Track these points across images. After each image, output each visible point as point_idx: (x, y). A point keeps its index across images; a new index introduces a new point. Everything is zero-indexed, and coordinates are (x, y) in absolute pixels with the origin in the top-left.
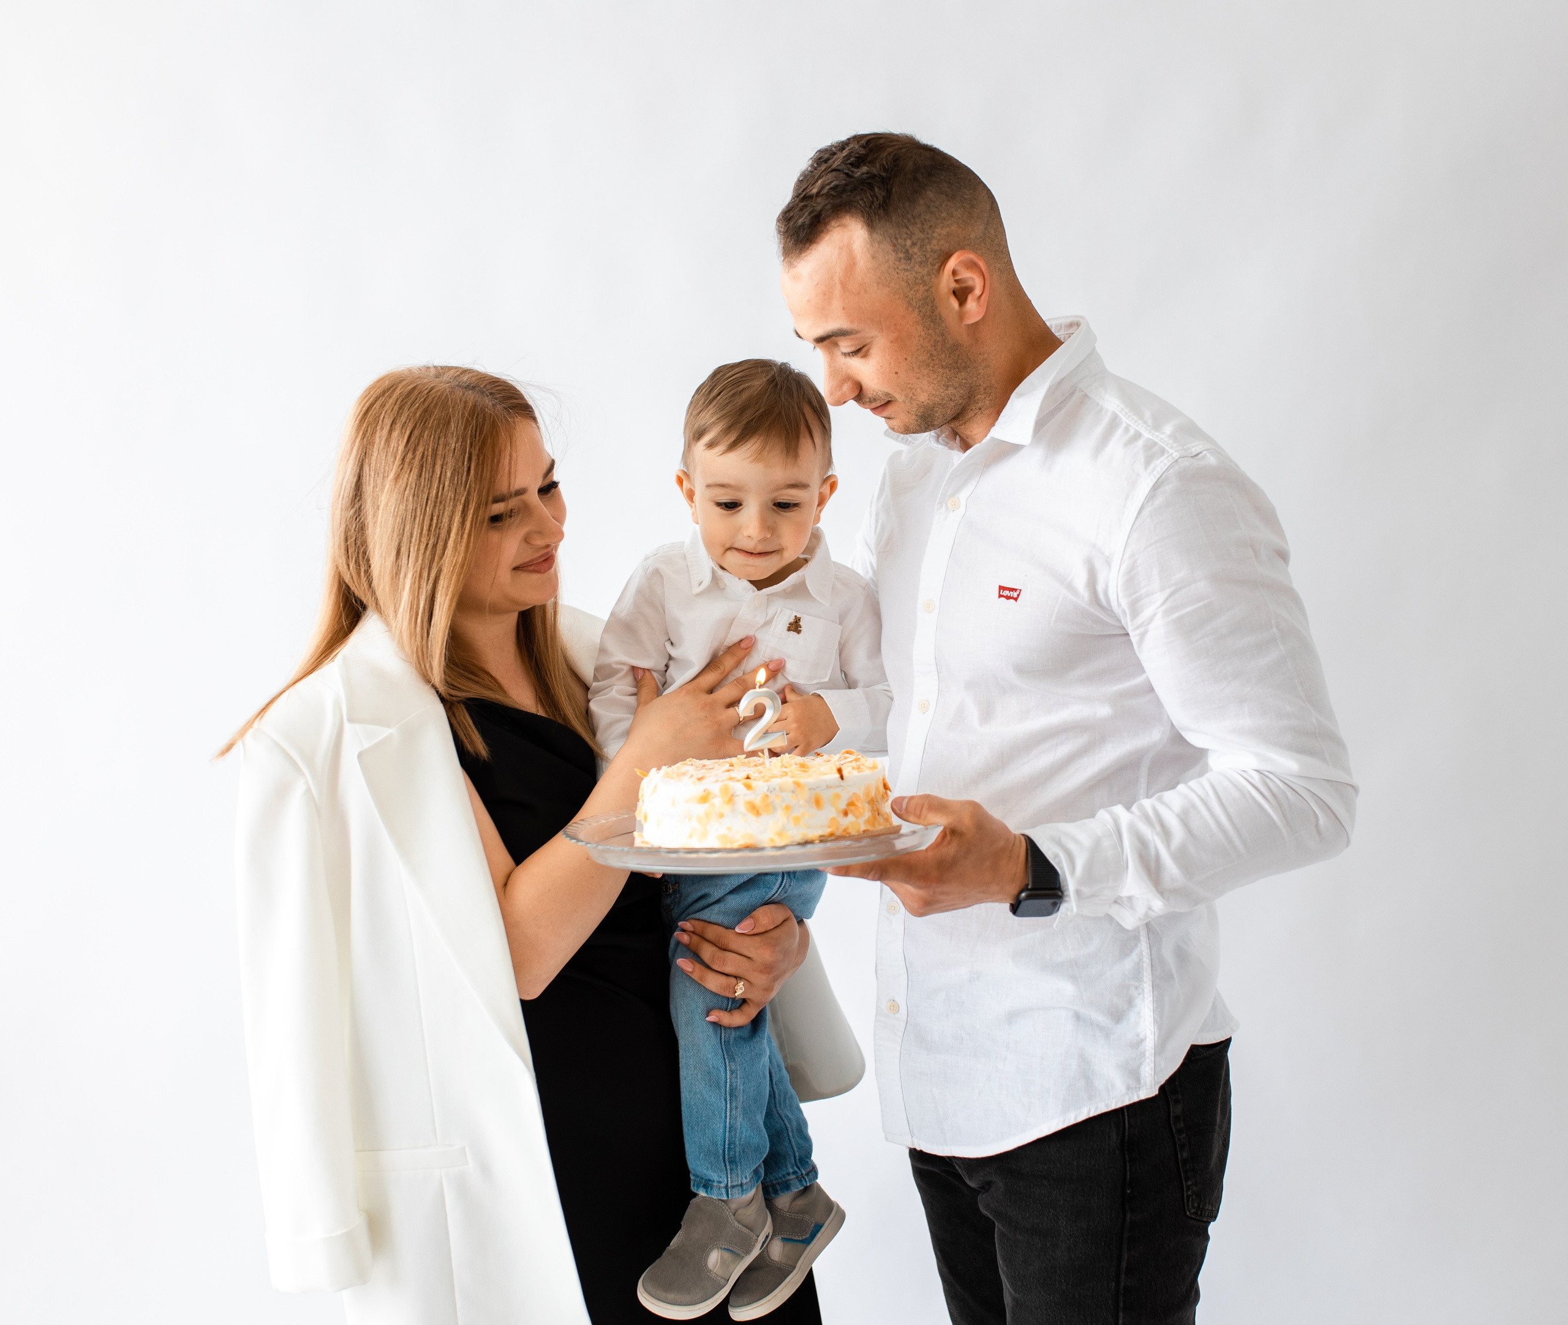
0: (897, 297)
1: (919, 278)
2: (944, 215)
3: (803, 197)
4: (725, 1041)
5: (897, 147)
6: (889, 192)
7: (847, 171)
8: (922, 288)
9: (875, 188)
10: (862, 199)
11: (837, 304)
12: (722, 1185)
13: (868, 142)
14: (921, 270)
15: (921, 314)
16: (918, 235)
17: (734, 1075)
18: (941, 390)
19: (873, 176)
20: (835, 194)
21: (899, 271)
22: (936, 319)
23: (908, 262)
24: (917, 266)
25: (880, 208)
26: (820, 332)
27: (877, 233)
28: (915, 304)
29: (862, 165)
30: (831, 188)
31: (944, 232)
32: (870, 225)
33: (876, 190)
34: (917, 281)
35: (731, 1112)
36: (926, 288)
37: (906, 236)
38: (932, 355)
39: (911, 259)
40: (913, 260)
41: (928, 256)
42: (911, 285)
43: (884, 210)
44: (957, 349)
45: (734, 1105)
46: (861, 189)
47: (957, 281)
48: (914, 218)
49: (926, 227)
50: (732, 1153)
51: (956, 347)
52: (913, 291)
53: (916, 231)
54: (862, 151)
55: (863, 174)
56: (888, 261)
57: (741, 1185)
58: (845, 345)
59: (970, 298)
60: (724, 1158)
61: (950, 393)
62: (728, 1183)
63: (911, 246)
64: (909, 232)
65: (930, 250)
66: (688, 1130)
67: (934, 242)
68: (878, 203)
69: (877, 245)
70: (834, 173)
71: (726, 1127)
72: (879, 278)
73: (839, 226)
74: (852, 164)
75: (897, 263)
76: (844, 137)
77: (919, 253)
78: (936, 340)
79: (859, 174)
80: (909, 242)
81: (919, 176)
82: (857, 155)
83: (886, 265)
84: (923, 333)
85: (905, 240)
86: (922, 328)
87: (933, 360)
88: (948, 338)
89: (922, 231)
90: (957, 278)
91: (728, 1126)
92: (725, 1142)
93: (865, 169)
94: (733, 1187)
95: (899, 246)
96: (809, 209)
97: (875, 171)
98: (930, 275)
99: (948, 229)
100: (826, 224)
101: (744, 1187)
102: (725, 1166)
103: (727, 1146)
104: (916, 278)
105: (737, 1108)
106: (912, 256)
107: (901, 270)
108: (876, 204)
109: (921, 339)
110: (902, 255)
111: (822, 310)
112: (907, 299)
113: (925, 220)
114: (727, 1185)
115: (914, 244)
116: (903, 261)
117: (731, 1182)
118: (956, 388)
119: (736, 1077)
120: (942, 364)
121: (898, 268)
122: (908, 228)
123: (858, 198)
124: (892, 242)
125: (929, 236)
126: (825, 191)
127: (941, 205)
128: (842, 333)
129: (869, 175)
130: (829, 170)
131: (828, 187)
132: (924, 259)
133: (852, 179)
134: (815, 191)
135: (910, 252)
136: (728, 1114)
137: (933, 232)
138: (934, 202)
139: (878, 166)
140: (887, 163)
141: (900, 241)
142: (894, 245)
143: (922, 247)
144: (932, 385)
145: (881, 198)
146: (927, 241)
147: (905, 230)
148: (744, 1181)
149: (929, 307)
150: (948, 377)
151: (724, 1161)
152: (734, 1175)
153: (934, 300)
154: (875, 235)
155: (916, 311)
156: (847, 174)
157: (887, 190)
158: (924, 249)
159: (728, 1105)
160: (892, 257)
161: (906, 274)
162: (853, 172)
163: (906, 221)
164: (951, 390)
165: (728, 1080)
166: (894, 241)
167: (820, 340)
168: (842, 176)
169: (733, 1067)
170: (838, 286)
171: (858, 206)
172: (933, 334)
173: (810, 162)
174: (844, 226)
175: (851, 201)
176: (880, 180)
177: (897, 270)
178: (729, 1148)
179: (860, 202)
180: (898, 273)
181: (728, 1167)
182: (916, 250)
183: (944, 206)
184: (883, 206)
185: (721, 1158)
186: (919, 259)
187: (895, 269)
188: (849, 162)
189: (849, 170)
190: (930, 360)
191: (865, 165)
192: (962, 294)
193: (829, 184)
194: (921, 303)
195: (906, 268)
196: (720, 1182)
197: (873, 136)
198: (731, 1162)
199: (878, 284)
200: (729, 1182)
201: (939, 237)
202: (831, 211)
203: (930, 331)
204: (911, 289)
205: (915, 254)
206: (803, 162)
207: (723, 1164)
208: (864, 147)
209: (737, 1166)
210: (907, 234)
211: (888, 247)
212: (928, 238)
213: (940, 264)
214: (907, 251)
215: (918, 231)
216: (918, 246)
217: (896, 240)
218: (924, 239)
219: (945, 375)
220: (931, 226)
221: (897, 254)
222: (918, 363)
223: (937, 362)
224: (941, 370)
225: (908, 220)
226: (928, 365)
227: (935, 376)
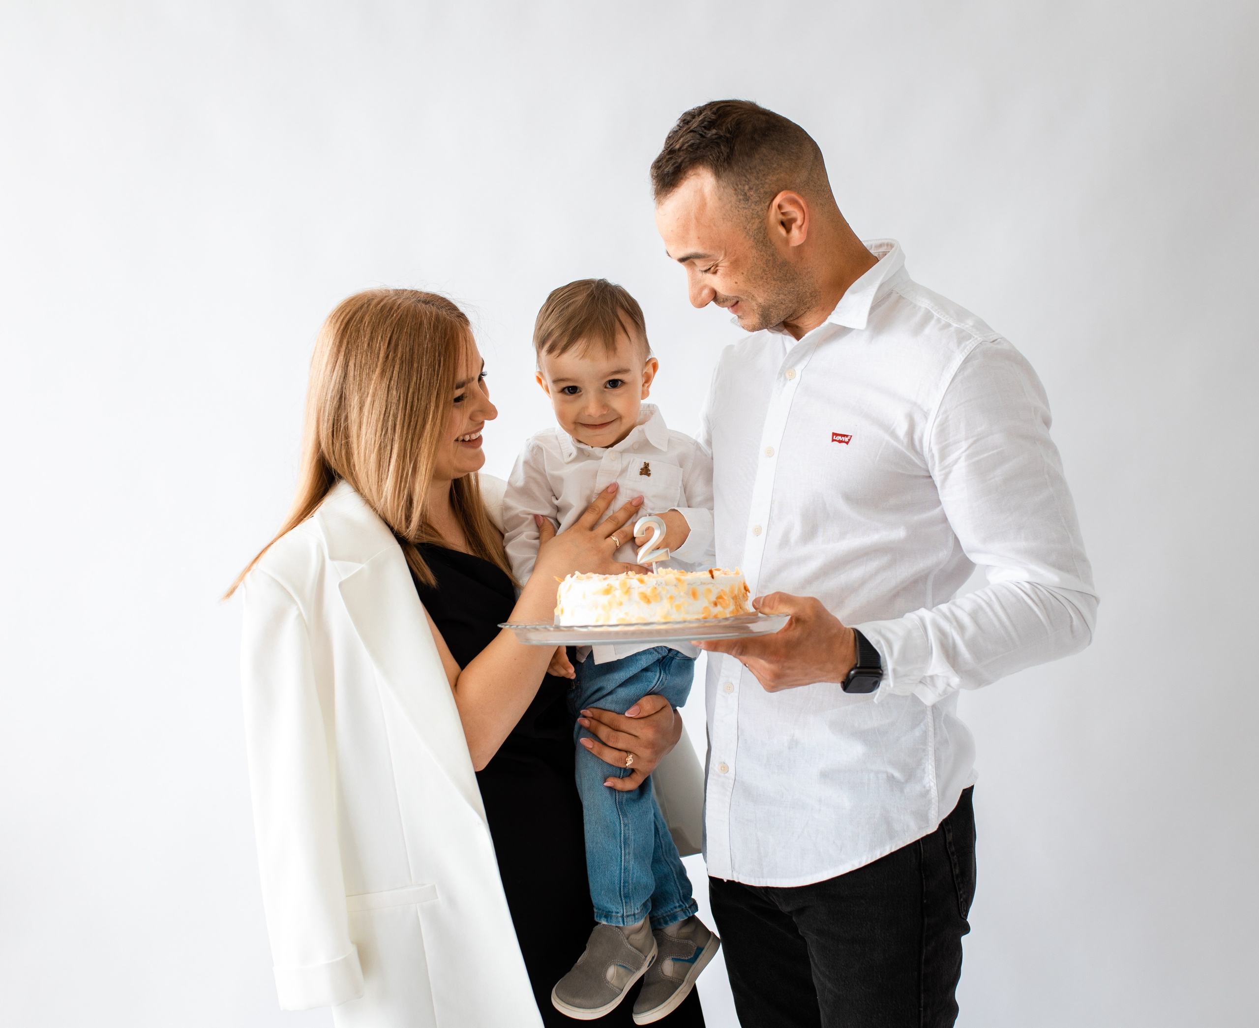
0: (738, 229)
1: (755, 213)
2: (775, 166)
3: (670, 152)
4: (619, 802)
5: (739, 113)
6: (732, 150)
7: (701, 133)
8: (757, 221)
9: (722, 145)
10: (711, 155)
11: (693, 234)
12: (619, 915)
13: (718, 109)
14: (756, 208)
15: (756, 241)
16: (754, 181)
17: (627, 828)
18: (774, 297)
19: (720, 137)
20: (691, 150)
21: (739, 209)
22: (767, 243)
23: (747, 202)
24: (753, 204)
25: (724, 161)
26: (682, 254)
27: (723, 181)
28: (751, 233)
29: (712, 128)
30: (689, 146)
31: (774, 178)
32: (717, 174)
33: (722, 147)
34: (753, 216)
35: (625, 857)
36: (760, 220)
37: (744, 182)
38: (764, 271)
39: (748, 200)
40: (750, 201)
41: (761, 197)
42: (749, 219)
43: (728, 163)
44: (786, 266)
45: (627, 851)
46: (711, 147)
47: (783, 214)
48: (751, 169)
49: (760, 175)
50: (626, 890)
51: (785, 263)
52: (750, 224)
53: (753, 179)
54: (713, 117)
55: (713, 135)
56: (731, 201)
57: (634, 915)
58: (700, 265)
59: (794, 226)
60: (620, 894)
61: (781, 298)
62: (623, 913)
63: (748, 190)
64: (747, 180)
65: (763, 192)
66: (592, 872)
67: (767, 186)
68: (723, 158)
69: (722, 189)
70: (691, 134)
71: (621, 869)
72: (725, 215)
73: (694, 174)
74: (704, 127)
75: (738, 203)
76: (702, 103)
77: (754, 195)
78: (767, 259)
79: (710, 135)
80: (747, 187)
81: (756, 136)
82: (709, 120)
83: (730, 205)
84: (756, 255)
85: (744, 185)
86: (755, 251)
87: (766, 274)
88: (778, 257)
89: (757, 178)
90: (783, 211)
91: (623, 868)
92: (621, 881)
93: (714, 131)
94: (628, 916)
95: (739, 191)
96: (673, 161)
97: (722, 133)
98: (763, 210)
99: (778, 176)
100: (685, 173)
101: (637, 916)
102: (621, 900)
103: (622, 885)
104: (753, 214)
105: (629, 854)
106: (749, 197)
107: (741, 208)
108: (722, 158)
109: (755, 259)
110: (741, 197)
111: (683, 238)
112: (746, 230)
113: (760, 170)
114: (623, 915)
115: (750, 189)
116: (742, 202)
117: (626, 913)
118: (785, 295)
119: (629, 829)
120: (773, 277)
121: (739, 207)
122: (746, 177)
123: (709, 153)
124: (734, 187)
125: (763, 182)
126: (685, 147)
127: (773, 158)
128: (698, 256)
129: (717, 136)
130: (689, 131)
131: (687, 145)
132: (758, 199)
133: (704, 139)
134: (677, 147)
135: (748, 194)
136: (623, 859)
137: (766, 179)
138: (767, 156)
139: (724, 128)
140: (731, 127)
141: (740, 186)
142: (735, 190)
143: (757, 190)
144: (767, 293)
145: (725, 154)
146: (761, 185)
147: (744, 178)
148: (636, 912)
149: (762, 234)
150: (779, 287)
151: (621, 896)
152: (628, 907)
153: (766, 229)
154: (721, 182)
155: (752, 238)
156: (701, 135)
157: (730, 148)
158: (758, 191)
159: (623, 852)
160: (734, 199)
161: (745, 211)
162: (705, 133)
163: (744, 171)
164: (782, 296)
165: (622, 832)
166: (736, 187)
167: (682, 260)
168: (698, 136)
169: (626, 822)
170: (694, 221)
171: (709, 160)
172: (765, 255)
173: (678, 123)
174: (699, 175)
175: (704, 156)
176: (725, 140)
177: (738, 209)
178: (624, 886)
179: (710, 157)
180: (738, 211)
181: (624, 901)
182: (752, 193)
183: (775, 159)
184: (727, 160)
185: (618, 894)
186: (755, 200)
187: (736, 208)
188: (703, 125)
189: (703, 132)
190: (763, 274)
191: (714, 128)
192: (787, 224)
193: (687, 142)
194: (756, 232)
195: (744, 206)
196: (618, 913)
197: (723, 104)
198: (626, 897)
199: (723, 219)
200: (625, 912)
201: (770, 182)
202: (689, 163)
203: (762, 253)
204: (749, 223)
205: (752, 196)
206: (672, 122)
207: (619, 899)
208: (714, 113)
209: (630, 900)
210: (746, 181)
211: (731, 191)
212: (762, 184)
213: (770, 202)
214: (745, 194)
215: (754, 178)
216: (754, 190)
217: (738, 186)
218: (758, 185)
219: (776, 286)
220: (764, 175)
221: (737, 196)
222: (753, 276)
223: (769, 275)
224: (773, 282)
225: (747, 170)
226: (762, 278)
227: (769, 286)
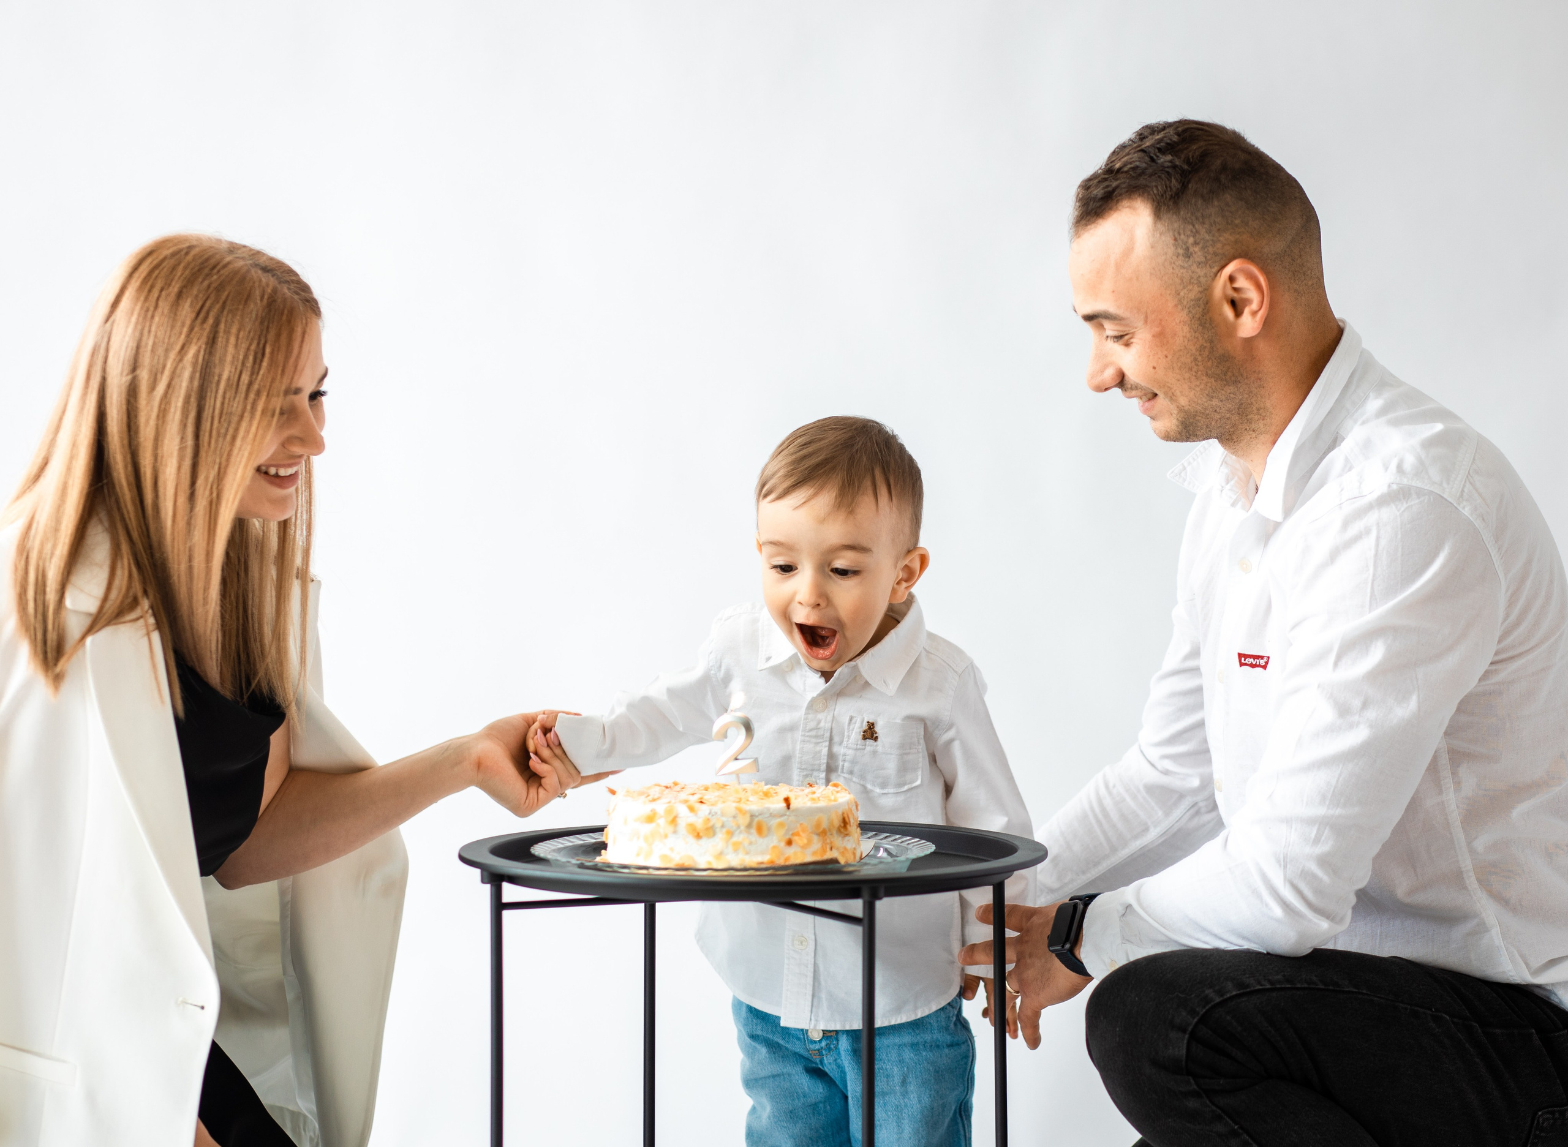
0: (1169, 293)
3: (1107, 171)
6: (1185, 186)
7: (1153, 155)
11: (1108, 285)
13: (1185, 130)
14: (1197, 270)
16: (1203, 234)
18: (1204, 399)
20: (1133, 174)
21: (1175, 267)
23: (1187, 259)
25: (1171, 199)
27: (1162, 223)
28: (1185, 303)
30: (1132, 168)
33: (1173, 180)
37: (1189, 233)
38: (1195, 359)
39: (1189, 257)
40: (1191, 259)
41: (1209, 258)
44: (1227, 360)
46: (1159, 176)
47: (1235, 289)
48: (1203, 217)
53: (1202, 231)
55: (1165, 162)
56: (1166, 254)
59: (1246, 310)
63: (1192, 244)
65: (1212, 252)
67: (1219, 245)
68: (1171, 194)
69: (1159, 236)
72: (1154, 269)
73: (1128, 207)
75: (1175, 258)
77: (1199, 253)
80: (1191, 240)
84: (1188, 335)
85: (1188, 236)
86: (1188, 329)
87: (1197, 365)
89: (1209, 232)
90: (1233, 286)
95: (1181, 242)
96: (1106, 184)
100: (1117, 202)
104: (1192, 278)
106: (1191, 254)
107: (1179, 265)
109: (1186, 340)
110: (1181, 251)
112: (1178, 296)
115: (1196, 243)
116: (1181, 257)
121: (1177, 262)
122: (1194, 226)
123: (1154, 184)
124: (1174, 235)
125: (1215, 238)
128: (1107, 316)
130: (1138, 149)
132: (1202, 260)
133: (1153, 164)
134: (1118, 166)
135: (1191, 250)
141: (1183, 236)
142: (1175, 239)
143: (1204, 247)
145: (1174, 190)
147: (1191, 227)
153: (1207, 303)
154: (1158, 226)
155: (1186, 311)
156: (1151, 158)
160: (1171, 251)
161: (1181, 271)
163: (1193, 218)
168: (1147, 159)
172: (1200, 339)
174: (1133, 209)
175: (1146, 186)
177: (1173, 265)
179: (1154, 189)
182: (1196, 249)
186: (1198, 260)
187: (1171, 263)
189: (1155, 155)
190: (1193, 364)
192: (1238, 304)
193: (1131, 163)
194: (1192, 303)
195: (1182, 264)
199: (1151, 273)
201: (1225, 242)
202: (1125, 190)
204: (1184, 288)
205: (1196, 253)
208: (1178, 134)
210: (1192, 231)
211: (1169, 240)
212: (1212, 240)
213: (1217, 268)
214: (1187, 249)
215: (1204, 230)
216: (1201, 245)
217: (1179, 234)
218: (1208, 241)
219: (1209, 385)
220: (1219, 230)
221: (1176, 248)
222: (1179, 364)
223: (1201, 368)
224: (1204, 378)
225: (1197, 218)
226: (1191, 369)
227: (1198, 383)
